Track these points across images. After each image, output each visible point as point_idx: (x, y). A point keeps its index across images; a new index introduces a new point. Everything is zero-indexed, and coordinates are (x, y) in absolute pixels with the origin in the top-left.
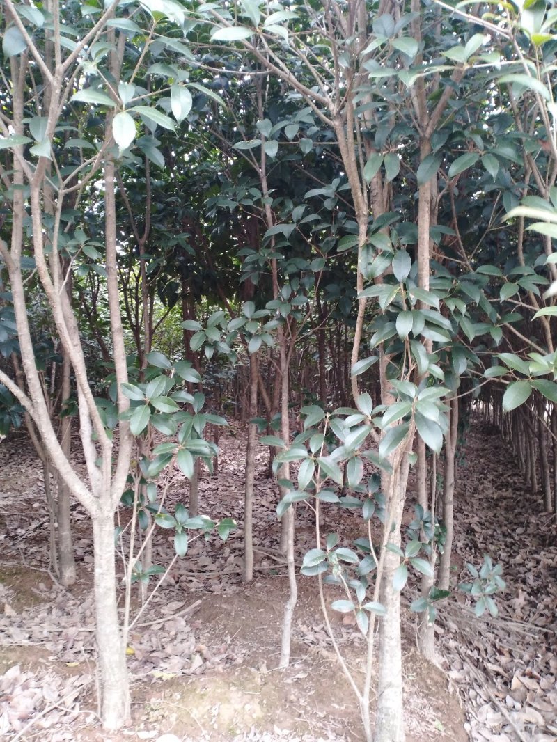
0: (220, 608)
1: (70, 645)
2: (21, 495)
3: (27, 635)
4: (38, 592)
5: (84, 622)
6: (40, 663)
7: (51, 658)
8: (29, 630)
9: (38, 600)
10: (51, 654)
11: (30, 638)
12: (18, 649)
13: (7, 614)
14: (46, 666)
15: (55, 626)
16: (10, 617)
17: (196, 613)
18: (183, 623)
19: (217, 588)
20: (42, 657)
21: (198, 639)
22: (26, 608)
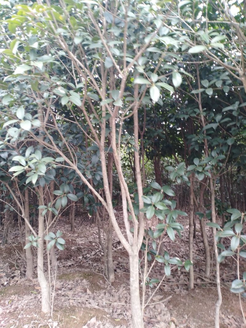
0: (181, 301)
1: (115, 310)
2: (88, 239)
3: (97, 304)
4: (100, 284)
5: (120, 300)
6: (104, 317)
7: (108, 316)
8: (97, 301)
9: (100, 288)
10: (108, 314)
11: (98, 305)
12: (94, 309)
13: (88, 293)
14: (106, 319)
15: (108, 301)
16: (89, 295)
17: (169, 302)
18: (164, 306)
19: (177, 291)
20: (104, 315)
21: (171, 315)
22: (95, 291)
